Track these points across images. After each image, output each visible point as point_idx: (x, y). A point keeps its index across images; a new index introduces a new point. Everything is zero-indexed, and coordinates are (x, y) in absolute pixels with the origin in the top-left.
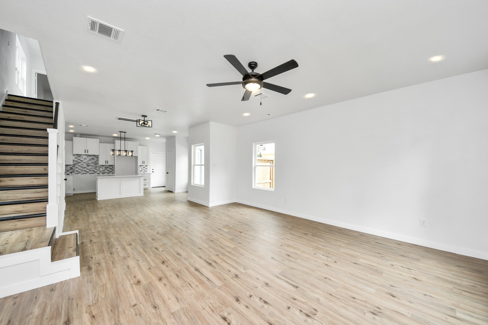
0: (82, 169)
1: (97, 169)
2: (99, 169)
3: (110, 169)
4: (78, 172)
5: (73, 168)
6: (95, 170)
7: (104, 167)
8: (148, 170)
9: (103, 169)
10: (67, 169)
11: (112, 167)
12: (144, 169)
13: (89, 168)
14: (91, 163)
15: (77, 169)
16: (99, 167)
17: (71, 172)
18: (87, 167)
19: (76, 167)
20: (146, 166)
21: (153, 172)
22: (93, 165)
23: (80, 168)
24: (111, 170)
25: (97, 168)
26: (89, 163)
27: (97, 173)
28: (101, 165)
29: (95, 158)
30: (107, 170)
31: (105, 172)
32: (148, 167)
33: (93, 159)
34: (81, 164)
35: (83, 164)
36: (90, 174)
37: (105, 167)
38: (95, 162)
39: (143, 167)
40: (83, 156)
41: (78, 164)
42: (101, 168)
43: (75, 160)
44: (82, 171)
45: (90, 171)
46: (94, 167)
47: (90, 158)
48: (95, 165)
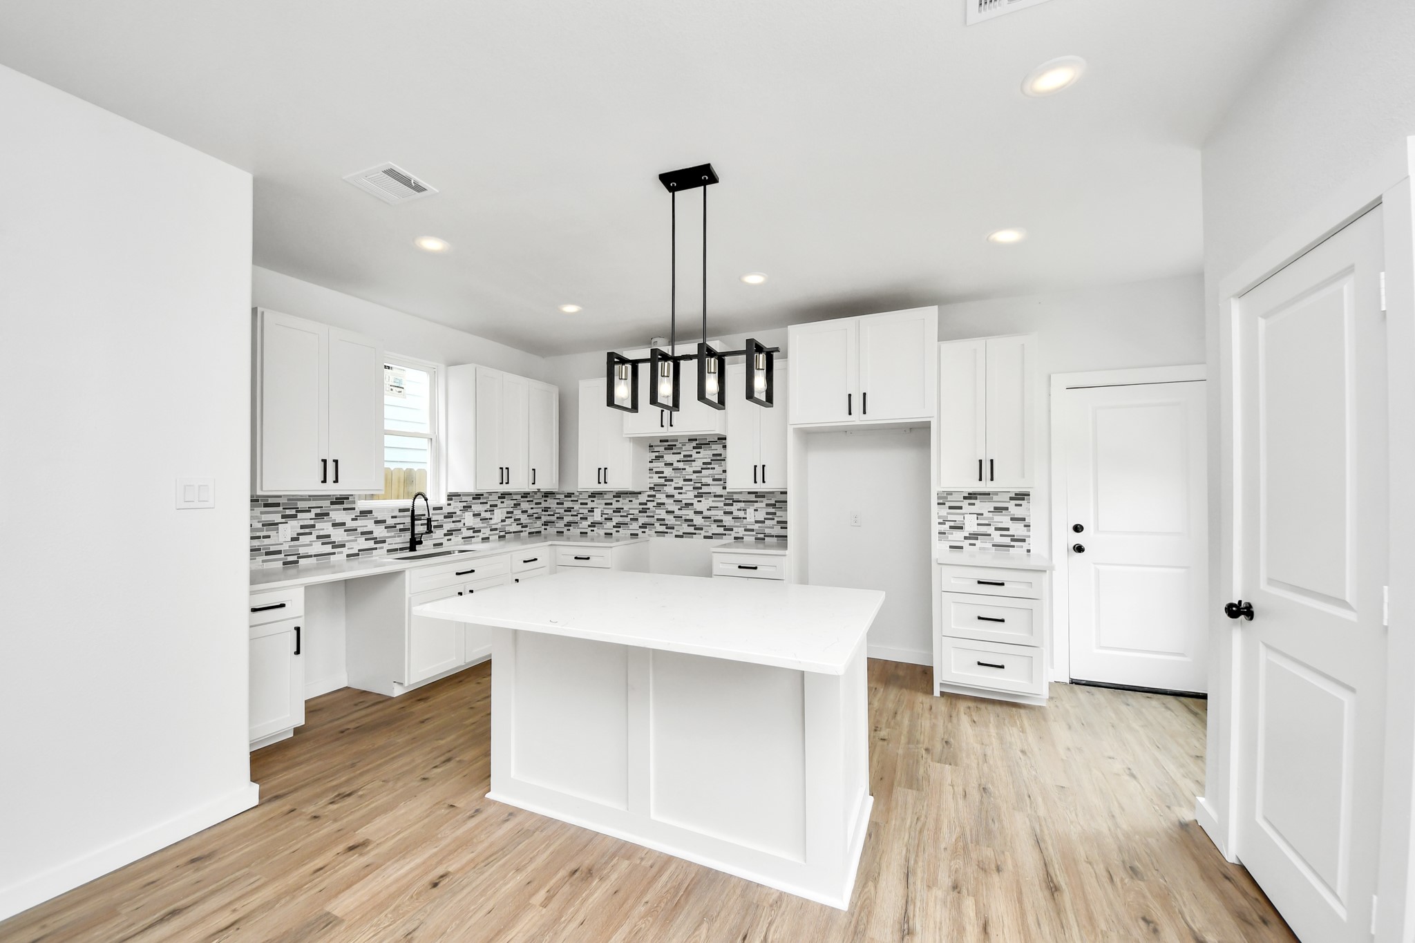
0: (678, 513)
1: (736, 513)
4: (663, 529)
5: (650, 505)
6: (728, 521)
7: (763, 505)
8: (1031, 534)
9: (761, 515)
10: (631, 512)
12: (1003, 520)
13: (702, 506)
14: (709, 481)
15: (661, 513)
16: (742, 505)
17: (644, 526)
18: (695, 501)
19: (659, 501)
20: (1021, 497)
21: (1079, 548)
22: (719, 490)
23: (670, 505)
25: (737, 506)
26: (704, 480)
27: (733, 534)
28: (749, 493)
29: (722, 453)
31: (767, 531)
32: (1033, 510)
33: (715, 458)
34: (675, 488)
35: (681, 488)
36: (705, 537)
37: (766, 501)
39: (991, 506)
40: (680, 445)
41: (666, 485)
42: (750, 511)
43: (655, 470)
44: (679, 523)
45: (707, 523)
46: (722, 504)
47: (706, 455)
48: (724, 493)
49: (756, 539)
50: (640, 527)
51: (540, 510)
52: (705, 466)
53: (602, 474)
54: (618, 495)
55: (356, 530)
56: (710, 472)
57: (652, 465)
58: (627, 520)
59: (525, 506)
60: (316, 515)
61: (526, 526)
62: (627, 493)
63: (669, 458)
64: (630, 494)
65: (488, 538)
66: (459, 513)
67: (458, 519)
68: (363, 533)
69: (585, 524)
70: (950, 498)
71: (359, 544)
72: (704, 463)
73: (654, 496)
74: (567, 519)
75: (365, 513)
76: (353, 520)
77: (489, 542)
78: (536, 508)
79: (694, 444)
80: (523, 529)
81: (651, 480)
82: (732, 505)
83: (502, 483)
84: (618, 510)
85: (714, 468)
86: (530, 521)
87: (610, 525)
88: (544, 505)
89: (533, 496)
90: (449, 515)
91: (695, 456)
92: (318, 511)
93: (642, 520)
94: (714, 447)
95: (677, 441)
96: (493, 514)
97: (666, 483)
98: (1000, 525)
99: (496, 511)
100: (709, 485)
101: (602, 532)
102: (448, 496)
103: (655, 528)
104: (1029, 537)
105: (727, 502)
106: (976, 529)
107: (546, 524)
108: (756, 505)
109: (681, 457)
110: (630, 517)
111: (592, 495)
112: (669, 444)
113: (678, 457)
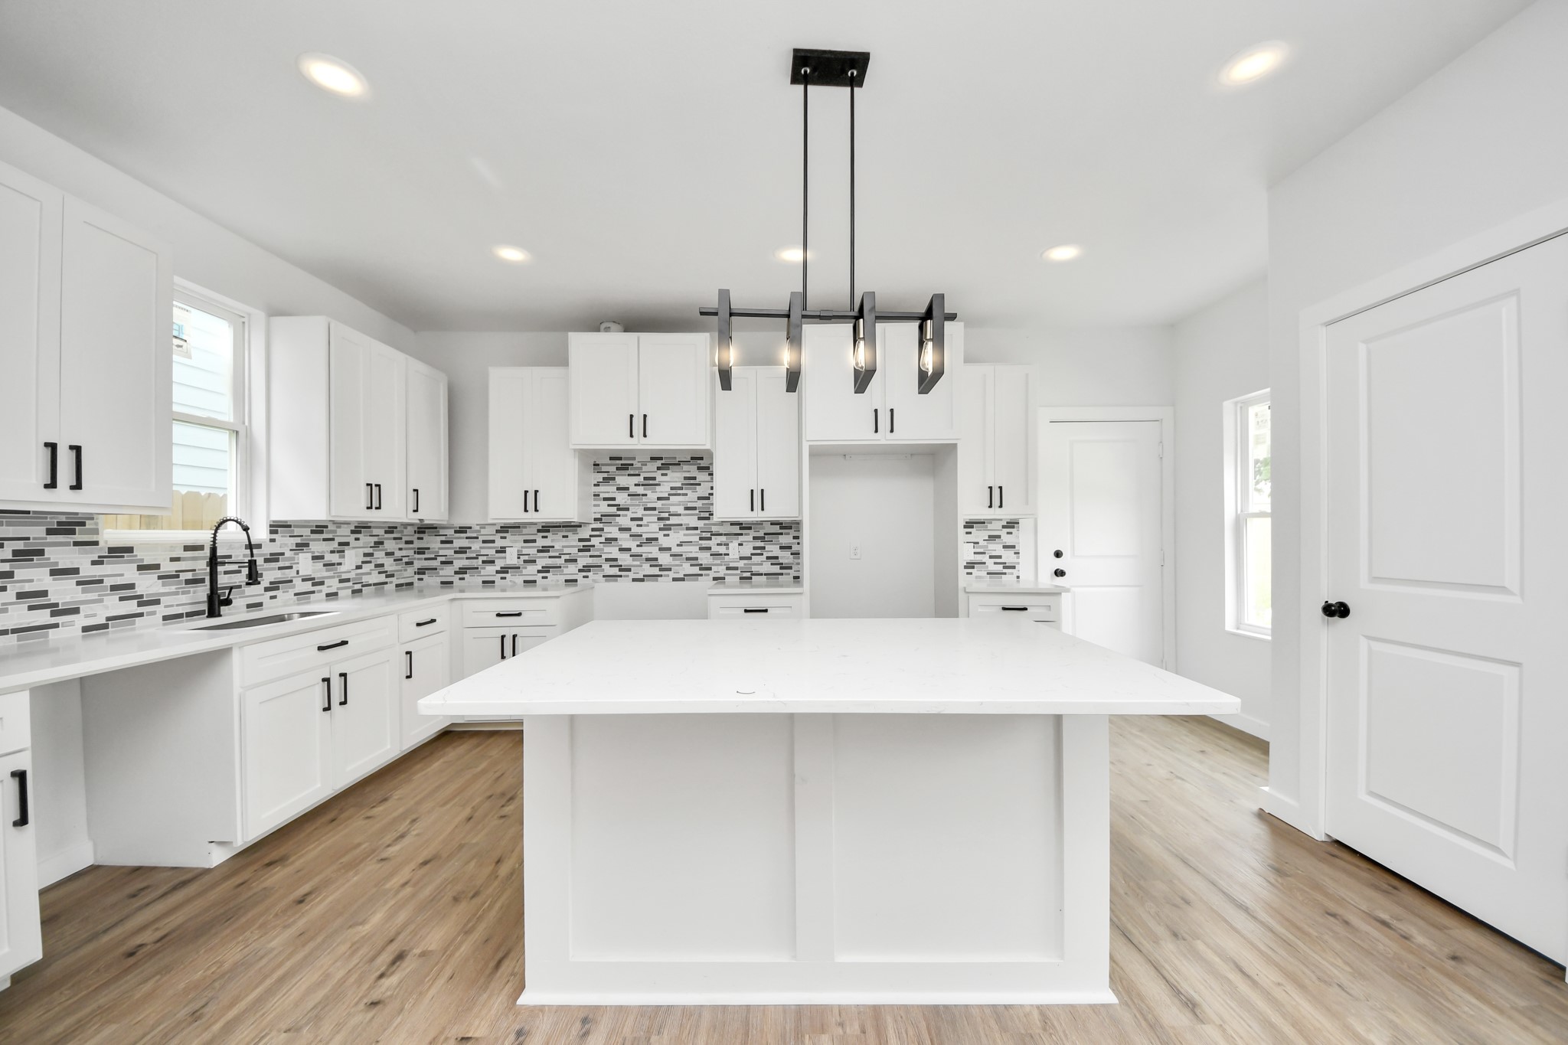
0: (635, 550)
1: (716, 549)
3: (781, 548)
4: (615, 571)
5: (595, 541)
6: (705, 558)
7: (750, 538)
8: (1020, 560)
9: (747, 550)
10: (566, 551)
11: (792, 533)
12: (996, 548)
13: (672, 540)
14: (680, 510)
15: (613, 551)
16: (723, 539)
17: (586, 569)
18: (660, 535)
19: (609, 536)
20: (1011, 525)
21: (1059, 573)
22: (693, 521)
23: (625, 540)
24: (787, 553)
25: (716, 540)
26: (673, 509)
27: (712, 574)
28: (732, 524)
29: (702, 476)
30: (763, 558)
31: (755, 569)
32: (1022, 538)
33: (691, 482)
34: (632, 519)
35: (641, 519)
36: (674, 580)
37: (752, 533)
38: (699, 504)
39: (985, 535)
40: (639, 465)
41: (619, 516)
42: (734, 545)
43: (602, 496)
44: (638, 563)
45: (677, 562)
46: (697, 538)
47: (675, 477)
48: (701, 524)
49: (741, 578)
50: (580, 571)
51: (411, 553)
52: (674, 492)
53: (531, 499)
54: (546, 529)
55: (101, 581)
56: (683, 499)
57: (597, 489)
58: (558, 562)
59: (390, 545)
60: (16, 553)
61: (392, 576)
62: (560, 526)
63: (622, 480)
64: (564, 527)
65: (336, 594)
66: (288, 554)
67: (287, 564)
68: (114, 588)
69: (490, 569)
71: (107, 607)
72: (672, 488)
73: (602, 530)
74: (459, 563)
75: (119, 552)
76: (94, 563)
77: (337, 599)
78: (406, 549)
79: (659, 463)
80: (388, 580)
81: (597, 509)
82: (710, 539)
83: (370, 508)
84: (544, 550)
85: (686, 495)
86: (399, 568)
87: (531, 570)
88: (417, 544)
89: (402, 532)
90: (273, 558)
91: (659, 478)
92: (20, 545)
93: (584, 560)
94: (685, 467)
95: (634, 459)
96: (344, 557)
97: (619, 513)
98: (994, 554)
99: (348, 552)
100: (680, 515)
101: (519, 580)
102: (271, 526)
103: (603, 570)
104: (1018, 563)
105: (704, 535)
106: (972, 558)
107: (421, 571)
108: (741, 539)
109: (640, 479)
110: (564, 557)
111: (504, 529)
112: (622, 462)
113: (636, 480)
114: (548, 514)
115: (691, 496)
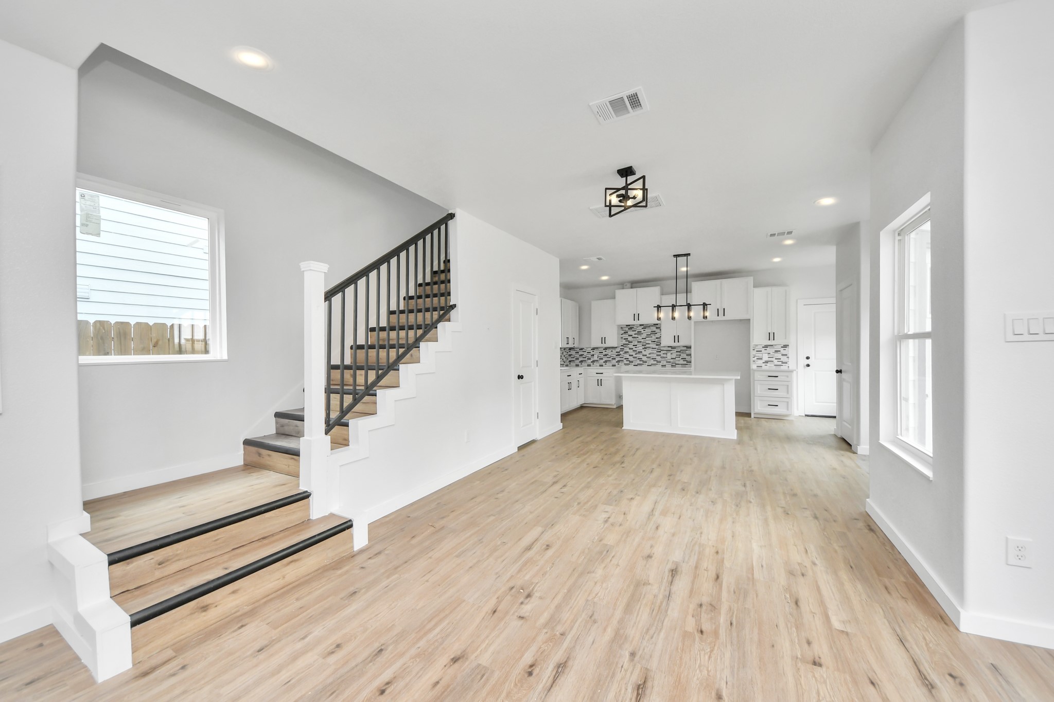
0: (635, 356)
1: (662, 355)
2: (665, 356)
3: (686, 355)
4: (628, 362)
5: (621, 352)
6: (658, 358)
7: (675, 352)
8: (789, 360)
9: (674, 356)
10: (612, 356)
12: (778, 355)
13: (647, 352)
14: (650, 342)
15: (627, 356)
16: (665, 352)
17: (618, 361)
18: (643, 351)
19: (626, 351)
20: (785, 346)
21: (808, 365)
22: (654, 346)
23: (631, 352)
24: (688, 357)
25: (662, 352)
26: (647, 342)
27: (661, 364)
28: (668, 347)
29: (657, 331)
30: (680, 359)
31: (677, 362)
32: (790, 351)
33: (654, 333)
34: (634, 345)
35: (636, 345)
36: (648, 365)
37: (676, 350)
38: (656, 340)
39: (773, 350)
40: (636, 327)
41: (629, 344)
42: (669, 354)
43: (624, 338)
44: (636, 360)
45: (649, 360)
46: (656, 352)
47: (648, 331)
48: (657, 347)
49: (672, 366)
50: (616, 362)
52: (647, 336)
53: (603, 340)
54: (606, 349)
56: (650, 338)
57: (622, 336)
58: (610, 359)
63: (630, 333)
64: (611, 348)
69: (590, 361)
70: (757, 347)
73: (624, 349)
74: (581, 359)
79: (642, 327)
81: (622, 342)
82: (660, 352)
84: (606, 355)
85: (652, 337)
87: (602, 361)
91: (643, 332)
93: (618, 359)
94: (652, 328)
95: (635, 325)
98: (777, 358)
100: (650, 344)
101: (598, 365)
103: (624, 362)
104: (788, 362)
105: (658, 350)
106: (767, 359)
107: (570, 361)
108: (671, 352)
109: (636, 332)
110: (612, 358)
111: (593, 349)
112: (630, 327)
113: (635, 332)
114: (608, 345)
115: (654, 338)
